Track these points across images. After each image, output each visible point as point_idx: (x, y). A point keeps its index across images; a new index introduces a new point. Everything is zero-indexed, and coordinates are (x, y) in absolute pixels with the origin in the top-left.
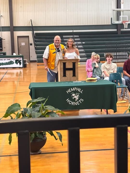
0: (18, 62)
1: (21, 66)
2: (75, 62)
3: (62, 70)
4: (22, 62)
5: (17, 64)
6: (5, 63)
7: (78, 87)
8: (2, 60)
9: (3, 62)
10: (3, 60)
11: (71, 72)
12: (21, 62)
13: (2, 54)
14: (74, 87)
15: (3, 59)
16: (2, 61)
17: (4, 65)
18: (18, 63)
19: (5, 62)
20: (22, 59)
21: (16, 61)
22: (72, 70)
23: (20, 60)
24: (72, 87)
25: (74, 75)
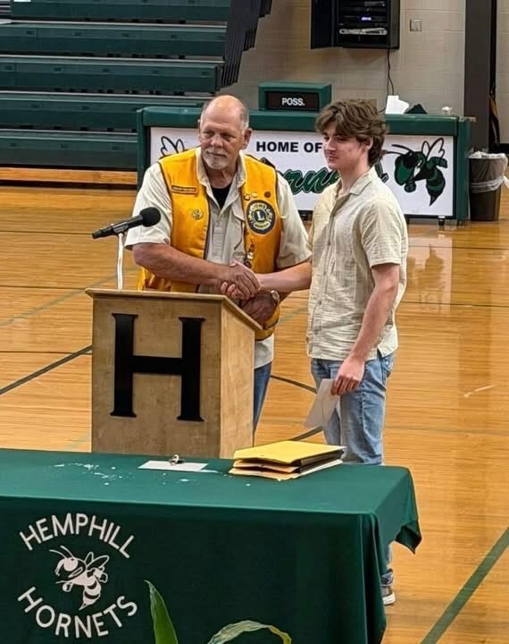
0: (417, 171)
1: (444, 206)
2: (203, 320)
3: (111, 367)
4: (448, 173)
5: (410, 188)
6: (311, 174)
7: (100, 511)
8: (293, 148)
9: (294, 169)
10: (301, 147)
11: (172, 385)
12: (440, 172)
13: (299, 102)
14: (74, 507)
15: (301, 140)
16: (288, 154)
17: (307, 190)
18: (419, 177)
19: (317, 170)
20: (449, 145)
21: (407, 162)
22: (176, 373)
23: (435, 153)
24: (61, 508)
25: (191, 408)
